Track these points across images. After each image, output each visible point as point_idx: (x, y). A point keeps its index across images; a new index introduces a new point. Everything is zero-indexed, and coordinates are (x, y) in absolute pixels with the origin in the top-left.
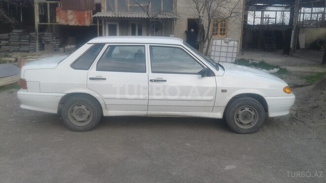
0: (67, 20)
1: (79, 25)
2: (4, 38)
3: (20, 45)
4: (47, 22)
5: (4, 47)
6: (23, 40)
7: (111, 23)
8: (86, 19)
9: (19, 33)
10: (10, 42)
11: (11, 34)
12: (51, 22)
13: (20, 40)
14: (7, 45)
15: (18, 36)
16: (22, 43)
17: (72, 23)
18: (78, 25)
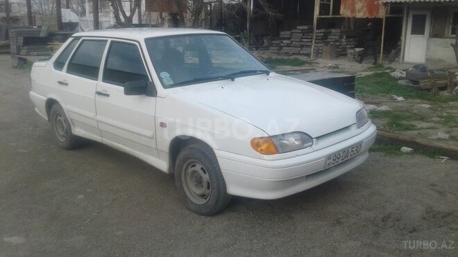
0: (353, 11)
1: (370, 17)
2: (286, 36)
3: (302, 46)
4: (329, 15)
5: (286, 48)
6: (305, 40)
7: (416, 13)
8: (380, 8)
9: (302, 30)
10: (292, 42)
11: (294, 31)
12: (333, 14)
13: (303, 40)
14: (288, 45)
15: (301, 35)
16: (304, 44)
17: (360, 15)
18: (367, 18)
